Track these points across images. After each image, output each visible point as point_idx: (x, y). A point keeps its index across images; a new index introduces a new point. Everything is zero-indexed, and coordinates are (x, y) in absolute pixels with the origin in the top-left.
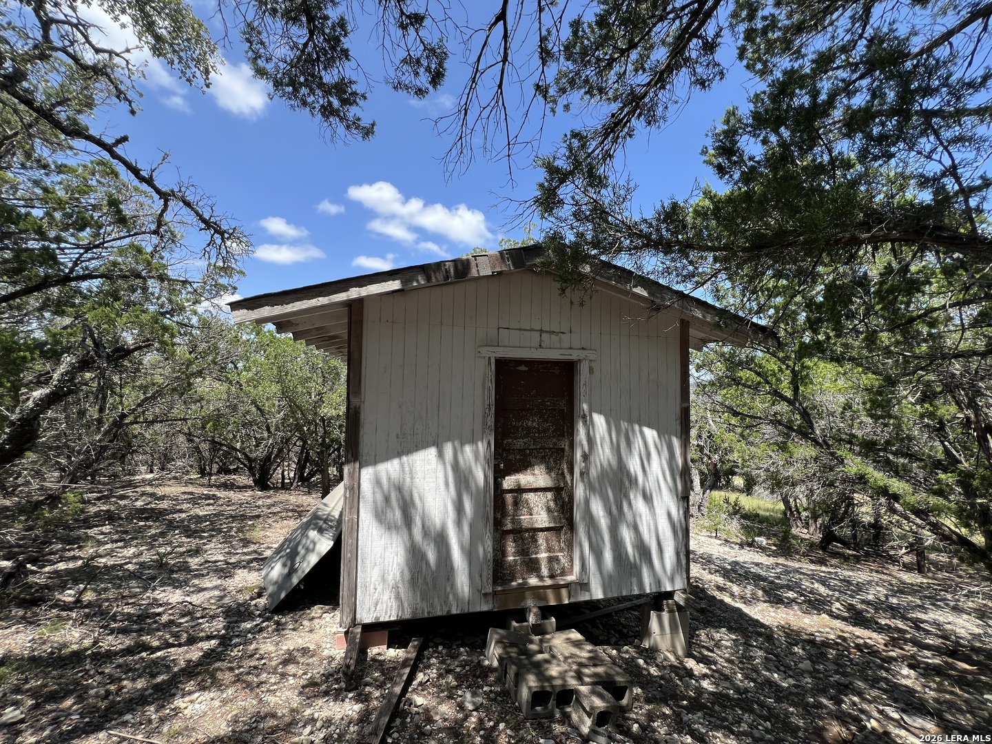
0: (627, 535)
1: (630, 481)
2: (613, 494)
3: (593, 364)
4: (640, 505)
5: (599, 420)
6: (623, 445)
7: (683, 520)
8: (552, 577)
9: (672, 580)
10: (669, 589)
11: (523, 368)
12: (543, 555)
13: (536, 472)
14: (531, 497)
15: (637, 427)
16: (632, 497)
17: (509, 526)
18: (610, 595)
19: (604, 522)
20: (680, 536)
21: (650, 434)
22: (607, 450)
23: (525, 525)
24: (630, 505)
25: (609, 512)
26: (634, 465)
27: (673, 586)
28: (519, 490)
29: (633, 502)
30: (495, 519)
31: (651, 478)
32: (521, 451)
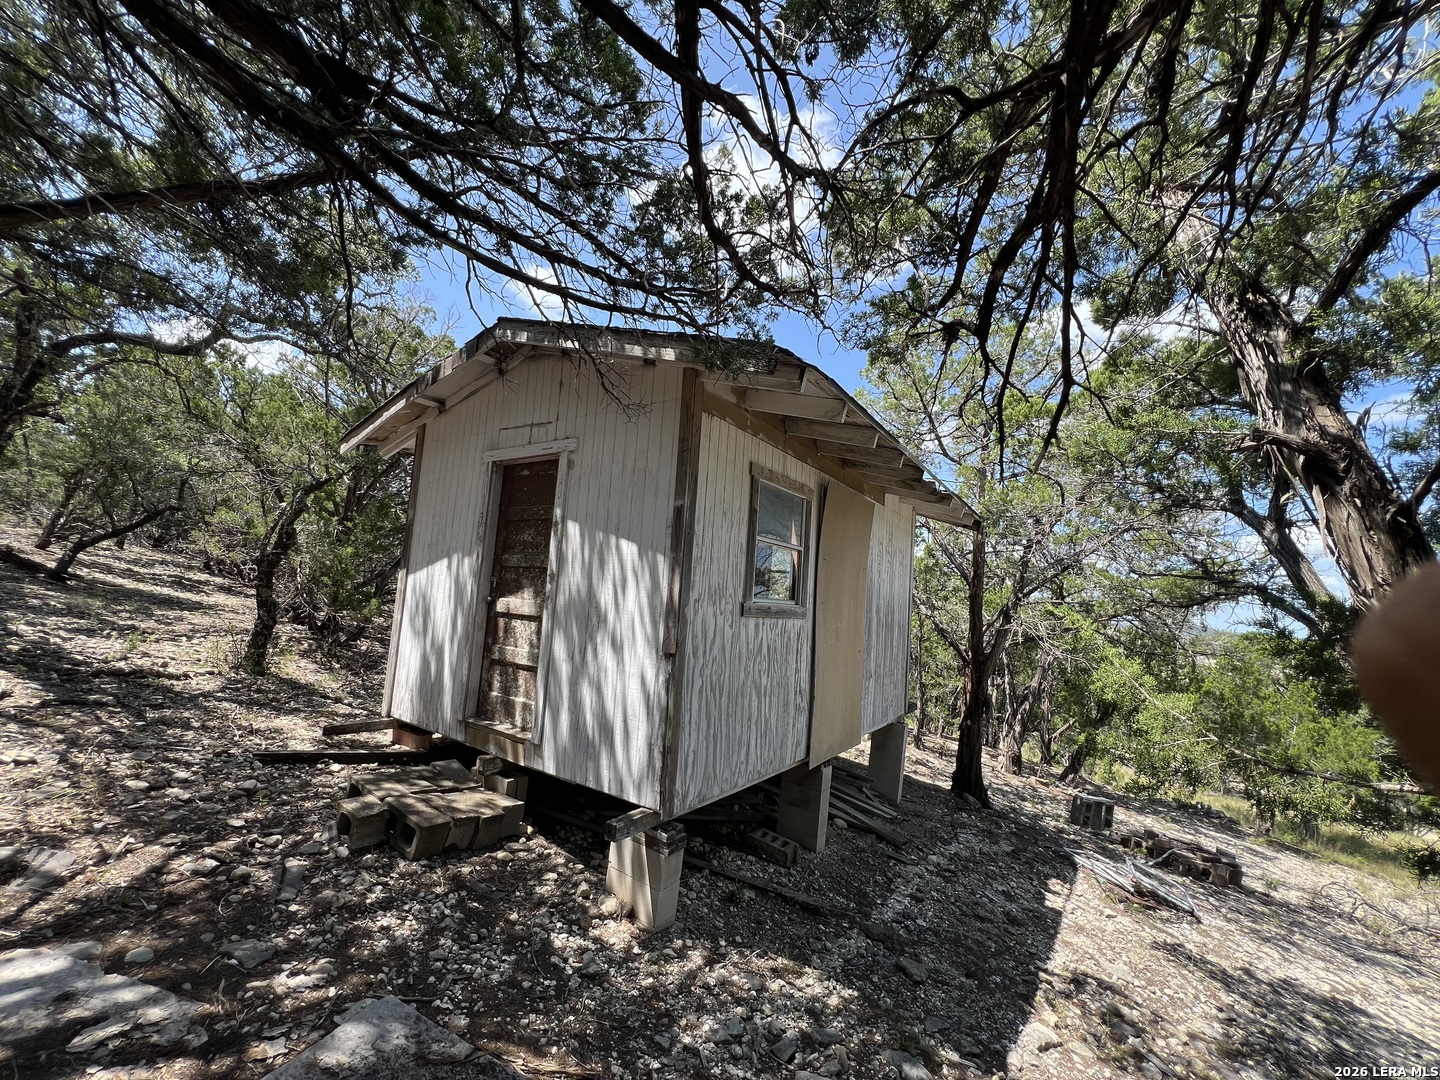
0: (587, 694)
1: (599, 617)
2: (579, 631)
3: (573, 457)
4: (606, 655)
5: (573, 529)
6: (596, 565)
7: (663, 693)
8: (524, 729)
9: (639, 788)
10: (633, 800)
11: (526, 473)
12: (520, 700)
13: (526, 595)
14: (517, 624)
15: (613, 540)
16: (599, 640)
17: (496, 656)
18: (562, 776)
19: (564, 669)
20: (657, 718)
21: (629, 549)
22: (578, 570)
23: (509, 658)
24: (595, 650)
25: (571, 657)
26: (605, 597)
27: (639, 798)
28: (510, 616)
29: (599, 647)
30: (486, 643)
31: (625, 618)
32: (516, 568)
